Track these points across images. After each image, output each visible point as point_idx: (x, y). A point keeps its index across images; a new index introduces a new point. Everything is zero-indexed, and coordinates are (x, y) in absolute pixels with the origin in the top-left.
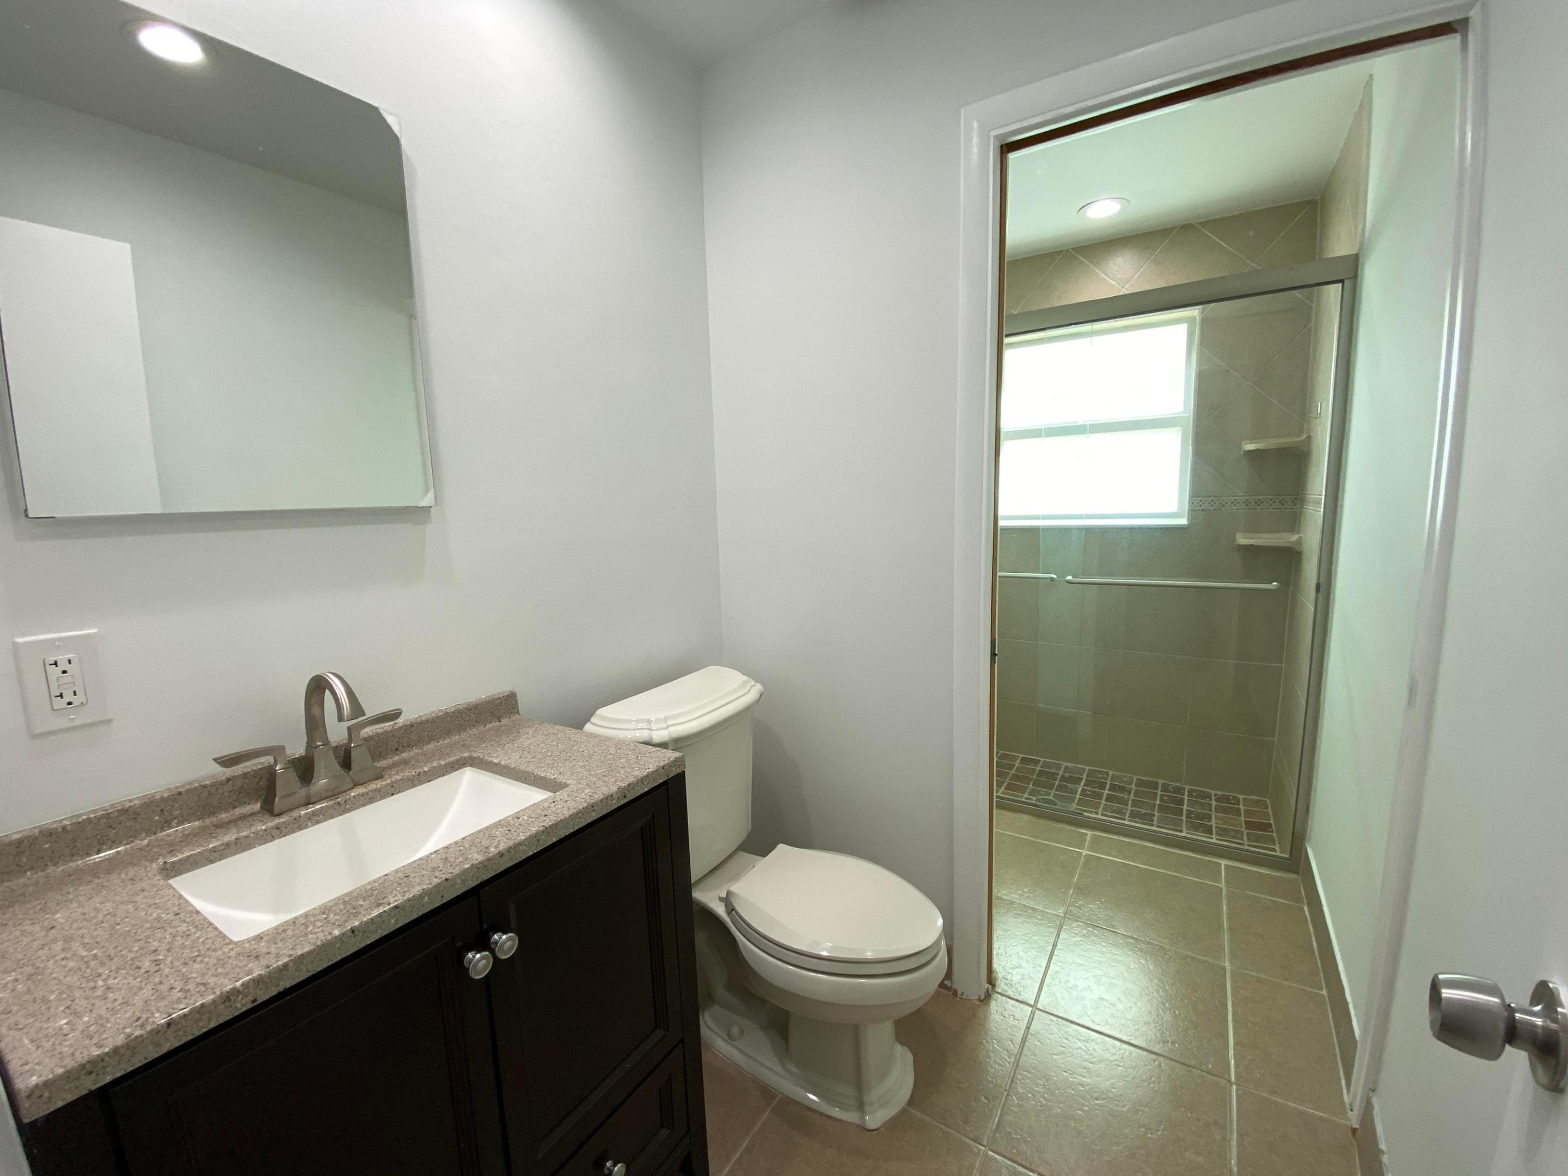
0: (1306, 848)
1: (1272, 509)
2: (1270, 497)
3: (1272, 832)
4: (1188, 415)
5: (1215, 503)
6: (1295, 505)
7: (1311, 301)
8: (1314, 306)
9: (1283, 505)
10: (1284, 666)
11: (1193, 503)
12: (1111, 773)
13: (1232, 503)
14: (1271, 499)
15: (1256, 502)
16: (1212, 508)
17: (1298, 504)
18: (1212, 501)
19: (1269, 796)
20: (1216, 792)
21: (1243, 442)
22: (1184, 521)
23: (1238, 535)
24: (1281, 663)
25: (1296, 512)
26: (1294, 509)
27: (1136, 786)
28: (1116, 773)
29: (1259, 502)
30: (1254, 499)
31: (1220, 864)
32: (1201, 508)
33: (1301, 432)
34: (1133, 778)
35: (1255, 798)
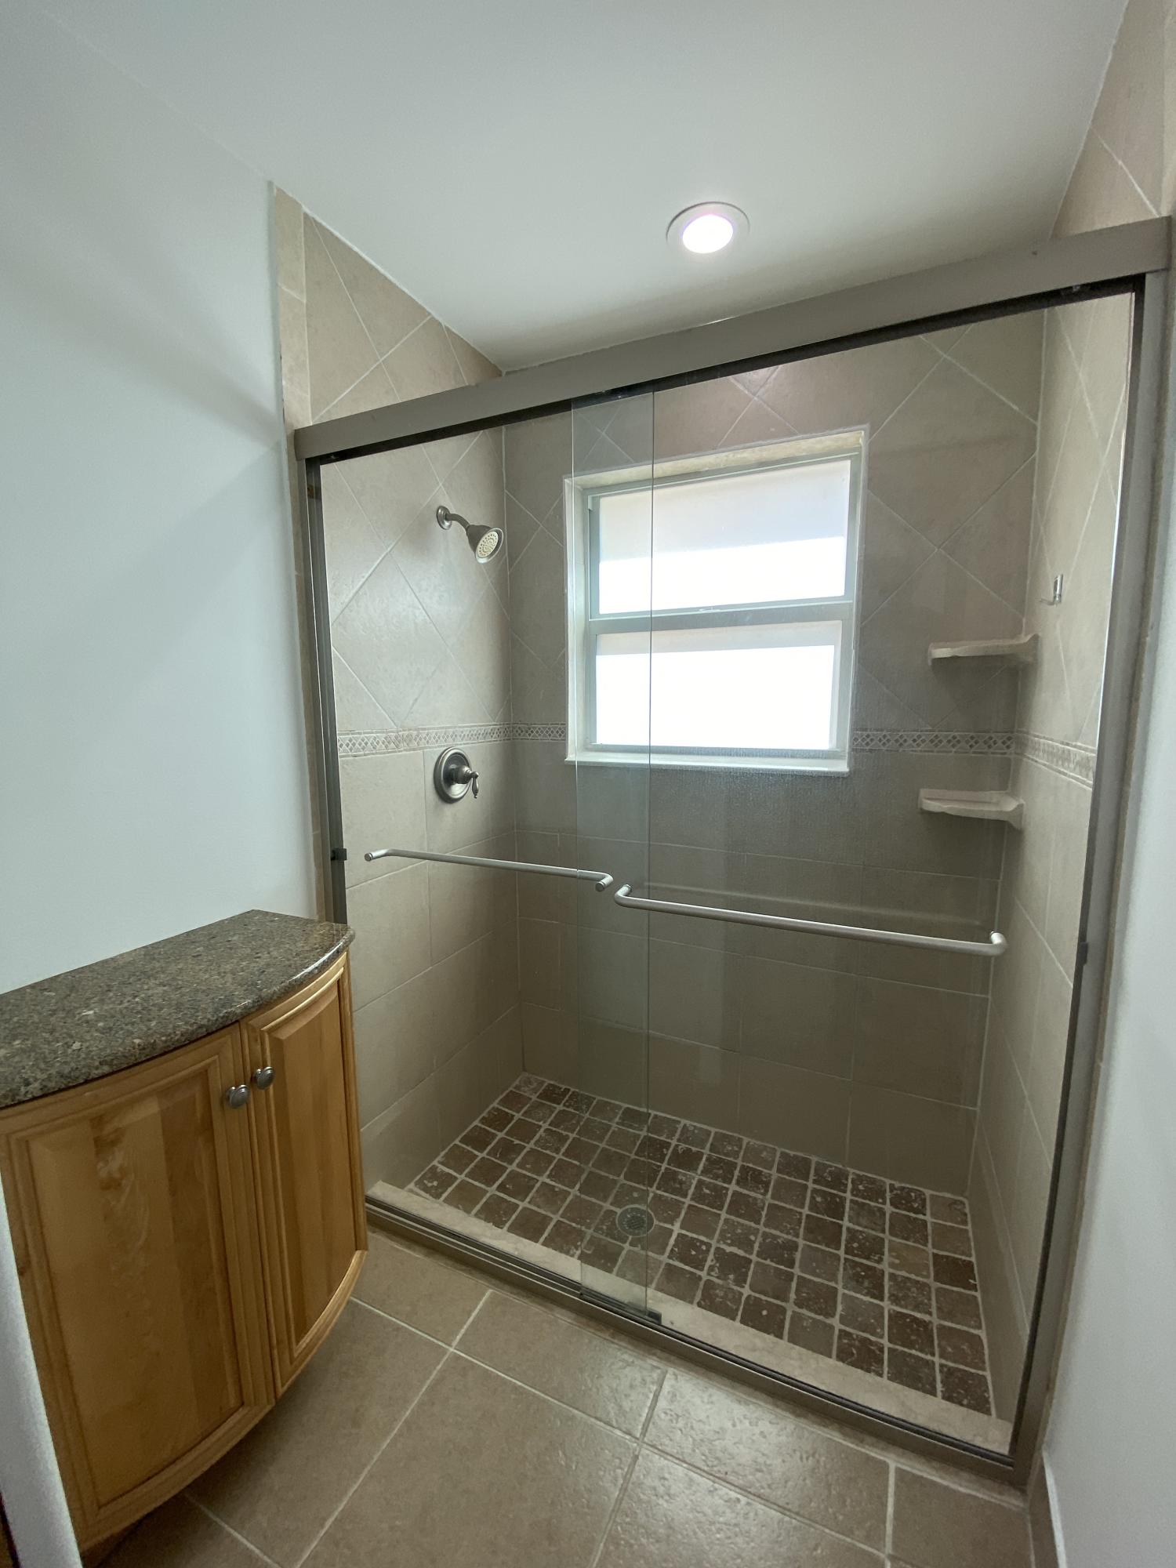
0: (1042, 1459)
1: (974, 753)
2: (972, 734)
3: (974, 1288)
4: (851, 601)
5: (888, 741)
6: (1008, 747)
7: (1036, 418)
8: (1039, 424)
9: (990, 747)
10: (990, 997)
11: (856, 739)
12: (746, 1140)
13: (914, 741)
14: (972, 738)
15: (949, 741)
16: (884, 748)
17: (1013, 746)
18: (885, 736)
19: (967, 1194)
20: (893, 1182)
21: (932, 644)
22: (842, 767)
23: (923, 792)
24: (987, 993)
25: (1009, 760)
26: (1005, 753)
27: (779, 1171)
28: (753, 1142)
29: (954, 742)
30: (947, 736)
31: (884, 1467)
32: (868, 748)
33: (1016, 632)
34: (776, 1150)
35: (948, 1195)
